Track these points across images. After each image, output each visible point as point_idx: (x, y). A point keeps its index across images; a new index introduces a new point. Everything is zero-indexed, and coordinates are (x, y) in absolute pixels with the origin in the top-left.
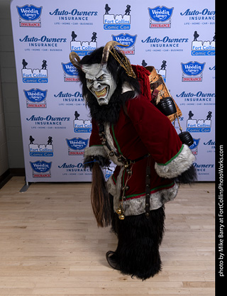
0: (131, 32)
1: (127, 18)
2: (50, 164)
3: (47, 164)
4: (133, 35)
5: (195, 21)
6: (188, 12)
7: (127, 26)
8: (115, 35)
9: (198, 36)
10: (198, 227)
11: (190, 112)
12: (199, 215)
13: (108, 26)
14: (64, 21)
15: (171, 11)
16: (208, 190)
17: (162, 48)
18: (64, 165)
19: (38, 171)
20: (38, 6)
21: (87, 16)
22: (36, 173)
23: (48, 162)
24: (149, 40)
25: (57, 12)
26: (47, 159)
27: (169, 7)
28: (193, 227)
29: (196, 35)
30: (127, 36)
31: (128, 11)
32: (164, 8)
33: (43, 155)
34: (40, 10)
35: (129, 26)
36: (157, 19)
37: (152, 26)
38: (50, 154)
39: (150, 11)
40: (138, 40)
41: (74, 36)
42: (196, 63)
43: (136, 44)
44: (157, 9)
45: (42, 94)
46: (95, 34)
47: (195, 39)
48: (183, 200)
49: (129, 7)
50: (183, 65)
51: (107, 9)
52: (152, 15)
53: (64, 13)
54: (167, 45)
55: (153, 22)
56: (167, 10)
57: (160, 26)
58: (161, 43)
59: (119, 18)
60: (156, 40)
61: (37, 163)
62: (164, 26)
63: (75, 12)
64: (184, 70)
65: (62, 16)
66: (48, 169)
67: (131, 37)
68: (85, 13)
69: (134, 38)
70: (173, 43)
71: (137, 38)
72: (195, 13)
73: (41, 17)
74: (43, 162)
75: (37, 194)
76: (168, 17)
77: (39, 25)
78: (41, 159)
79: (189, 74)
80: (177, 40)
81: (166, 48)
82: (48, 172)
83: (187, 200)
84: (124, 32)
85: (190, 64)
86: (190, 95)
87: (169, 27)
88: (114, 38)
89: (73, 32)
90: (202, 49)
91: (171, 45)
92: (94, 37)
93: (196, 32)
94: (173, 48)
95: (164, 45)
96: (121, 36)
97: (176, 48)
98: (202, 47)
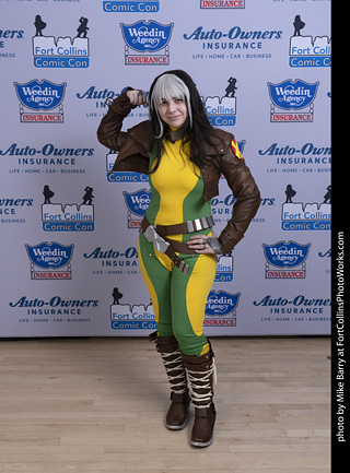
0: (161, 18)
4: (164, 22)
7: (153, 5)
8: (127, 23)
9: (303, 25)
10: (302, 433)
11: (289, 187)
12: (307, 406)
13: (112, 5)
17: (228, 51)
18: (23, 302)
24: (199, 33)
28: (292, 433)
29: (299, 24)
30: (153, 25)
35: (157, 4)
37: (205, 4)
40: (176, 34)
41: (40, 25)
42: (299, 84)
43: (171, 43)
46: (84, 22)
47: (297, 33)
48: (274, 374)
50: (272, 88)
54: (238, 45)
57: (221, 5)
58: (226, 40)
60: (214, 34)
62: (231, 5)
64: (275, 98)
67: (160, 28)
69: (168, 30)
70: (250, 41)
71: (174, 31)
79: (285, 105)
80: (258, 35)
81: (235, 51)
83: (282, 375)
84: (147, 17)
85: (286, 85)
86: (288, 150)
87: (241, 7)
88: (125, 29)
89: (38, 18)
90: (311, 52)
91: (245, 46)
92: (83, 28)
93: (298, 18)
94: (249, 51)
95: (231, 46)
96: (139, 25)
97: (257, 51)
98: (312, 49)
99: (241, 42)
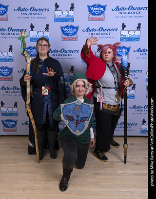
0: (75, 24)
1: (71, 13)
2: (16, 122)
3: (13, 121)
4: (76, 26)
5: (122, 15)
6: (117, 8)
7: (72, 20)
8: (62, 26)
9: (125, 26)
10: (122, 172)
13: (57, 20)
14: (25, 16)
15: (104, 7)
16: (132, 142)
17: (98, 36)
18: (26, 123)
19: (8, 127)
20: (5, 5)
21: (42, 12)
22: (5, 128)
23: (15, 120)
24: (88, 30)
25: (19, 9)
26: (14, 118)
27: (103, 5)
28: (118, 172)
29: (124, 26)
30: (72, 27)
31: (72, 7)
32: (99, 6)
33: (11, 116)
34: (6, 7)
35: (73, 19)
36: (94, 14)
37: (90, 19)
38: (16, 114)
39: (89, 7)
41: (32, 27)
42: (124, 47)
43: (78, 33)
44: (94, 6)
45: (10, 71)
46: (48, 26)
47: (123, 29)
49: (73, 5)
51: (57, 6)
52: (90, 11)
53: (25, 9)
54: (102, 34)
55: (91, 16)
56: (102, 7)
57: (96, 19)
58: (97, 32)
59: (65, 13)
60: (93, 30)
61: (7, 121)
62: (99, 19)
63: (32, 9)
65: (23, 12)
66: (14, 126)
67: (74, 28)
68: (40, 10)
69: (77, 28)
70: (106, 32)
71: (79, 29)
72: (123, 9)
73: (8, 12)
74: (11, 121)
75: (6, 144)
76: (103, 12)
77: (6, 19)
78: (9, 118)
80: (109, 30)
81: (101, 36)
82: (14, 128)
84: (70, 24)
87: (103, 20)
88: (62, 28)
89: (32, 24)
90: (128, 36)
91: (104, 34)
92: (47, 28)
93: (123, 24)
94: (106, 36)
95: (99, 34)
96: (67, 27)
97: (109, 36)
98: (128, 35)
99: (103, 32)
